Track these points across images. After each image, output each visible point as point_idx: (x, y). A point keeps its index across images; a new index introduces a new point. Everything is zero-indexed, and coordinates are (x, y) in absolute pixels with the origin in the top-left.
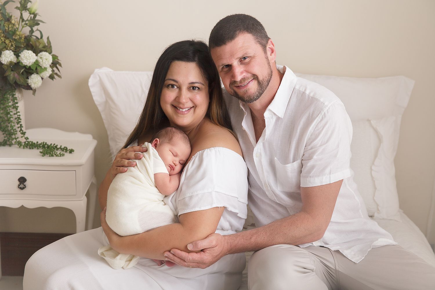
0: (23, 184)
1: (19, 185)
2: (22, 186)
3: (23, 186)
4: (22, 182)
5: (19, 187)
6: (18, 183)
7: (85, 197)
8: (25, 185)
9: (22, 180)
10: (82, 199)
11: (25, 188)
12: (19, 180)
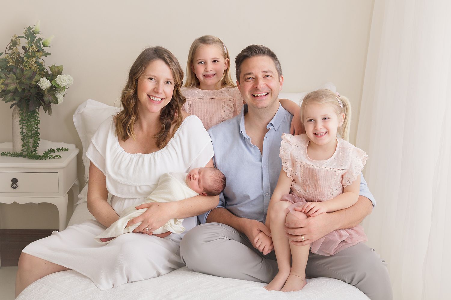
0: (15, 184)
2: (14, 186)
6: (11, 183)
7: (67, 194)
8: (17, 185)
9: (15, 181)
10: (64, 196)
11: (17, 187)
12: (12, 181)
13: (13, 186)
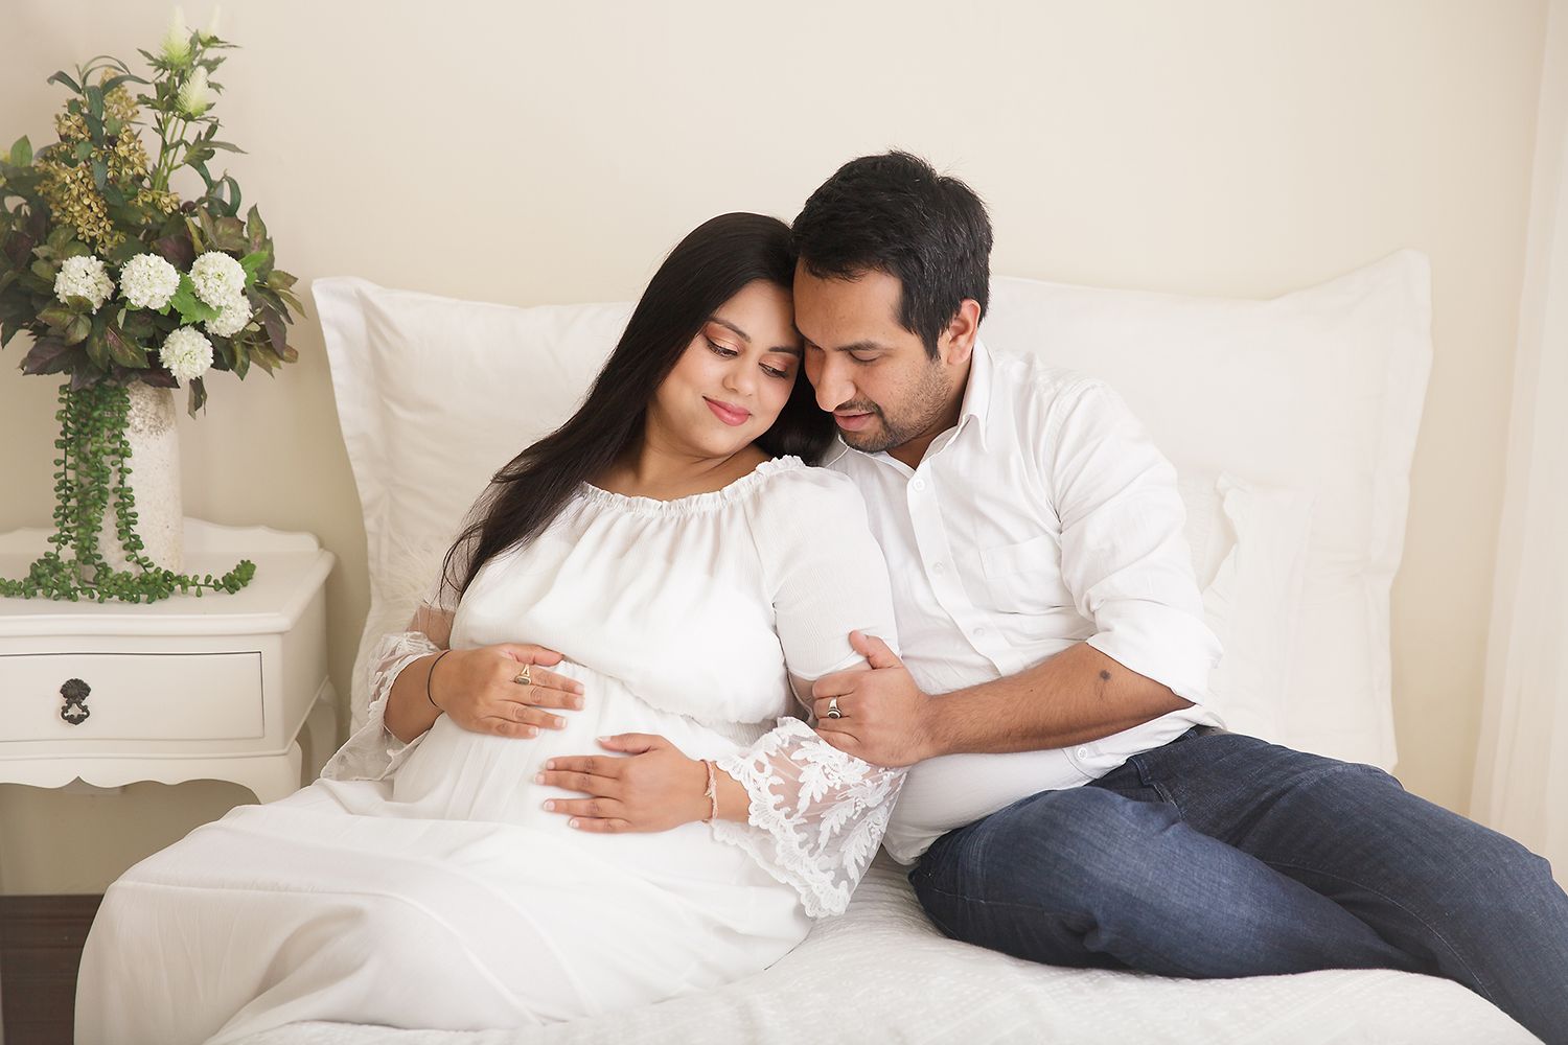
0: (79, 704)
1: (65, 710)
2: (74, 711)
3: (80, 712)
4: (74, 697)
5: (66, 715)
6: (61, 701)
7: (296, 743)
8: (85, 709)
9: (75, 691)
10: (286, 750)
11: (87, 716)
12: (65, 691)
13: (71, 712)
